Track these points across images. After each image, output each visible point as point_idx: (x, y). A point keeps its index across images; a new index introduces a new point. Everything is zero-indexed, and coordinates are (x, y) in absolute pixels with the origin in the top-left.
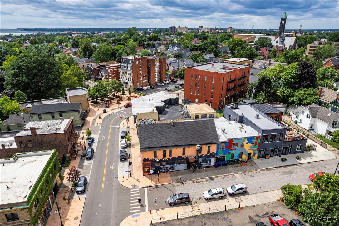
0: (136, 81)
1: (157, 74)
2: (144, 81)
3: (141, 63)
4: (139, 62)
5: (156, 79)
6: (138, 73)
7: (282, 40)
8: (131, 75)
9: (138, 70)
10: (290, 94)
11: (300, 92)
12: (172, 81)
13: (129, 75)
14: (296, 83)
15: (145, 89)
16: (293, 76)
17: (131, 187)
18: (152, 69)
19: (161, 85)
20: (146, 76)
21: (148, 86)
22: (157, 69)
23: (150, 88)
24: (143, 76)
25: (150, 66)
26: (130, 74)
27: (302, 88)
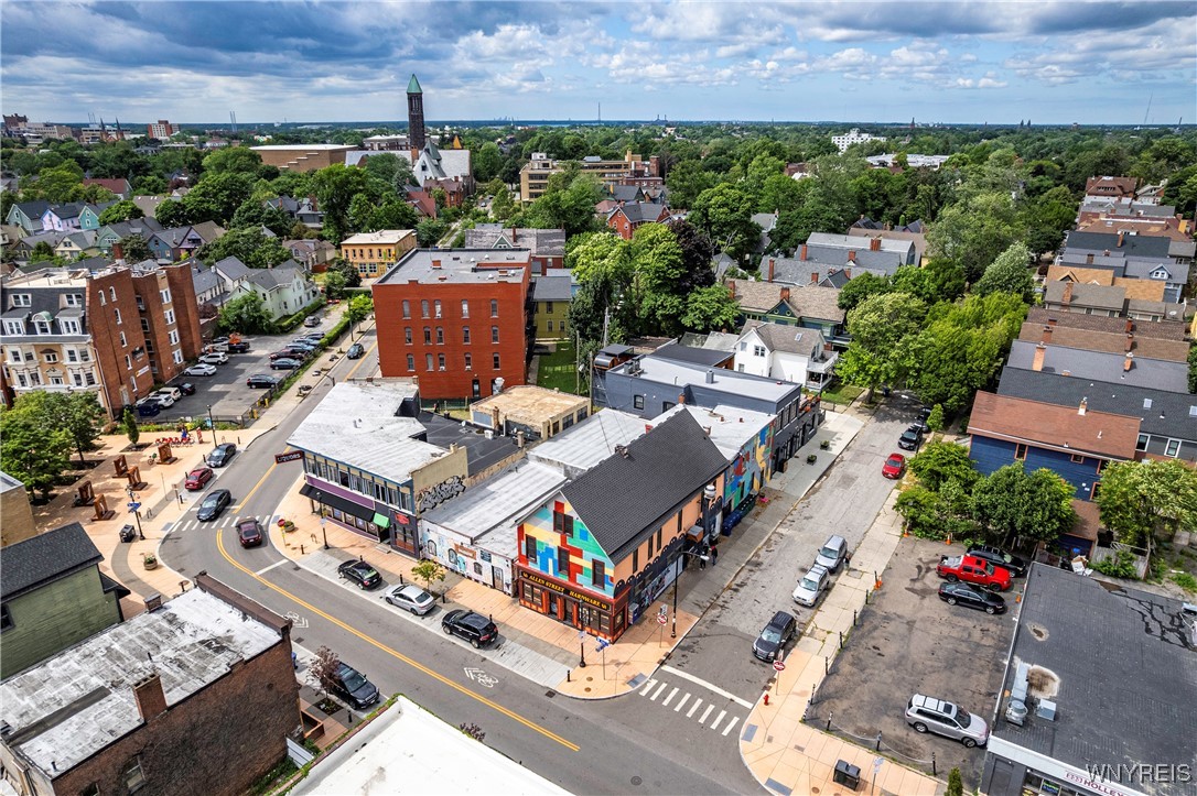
0: (113, 378)
1: (174, 333)
2: (141, 372)
3: (114, 298)
4: (108, 298)
5: (176, 353)
6: (116, 340)
7: (436, 163)
8: (92, 359)
9: (111, 330)
10: (677, 307)
11: (700, 298)
12: (232, 350)
13: (79, 362)
14: (684, 277)
15: (167, 404)
16: (674, 262)
17: (629, 689)
18: (155, 316)
19: (206, 375)
20: (142, 349)
21: (173, 390)
22: (169, 313)
23: (179, 395)
24: (135, 353)
25: (147, 306)
26: (84, 355)
27: (698, 288)
